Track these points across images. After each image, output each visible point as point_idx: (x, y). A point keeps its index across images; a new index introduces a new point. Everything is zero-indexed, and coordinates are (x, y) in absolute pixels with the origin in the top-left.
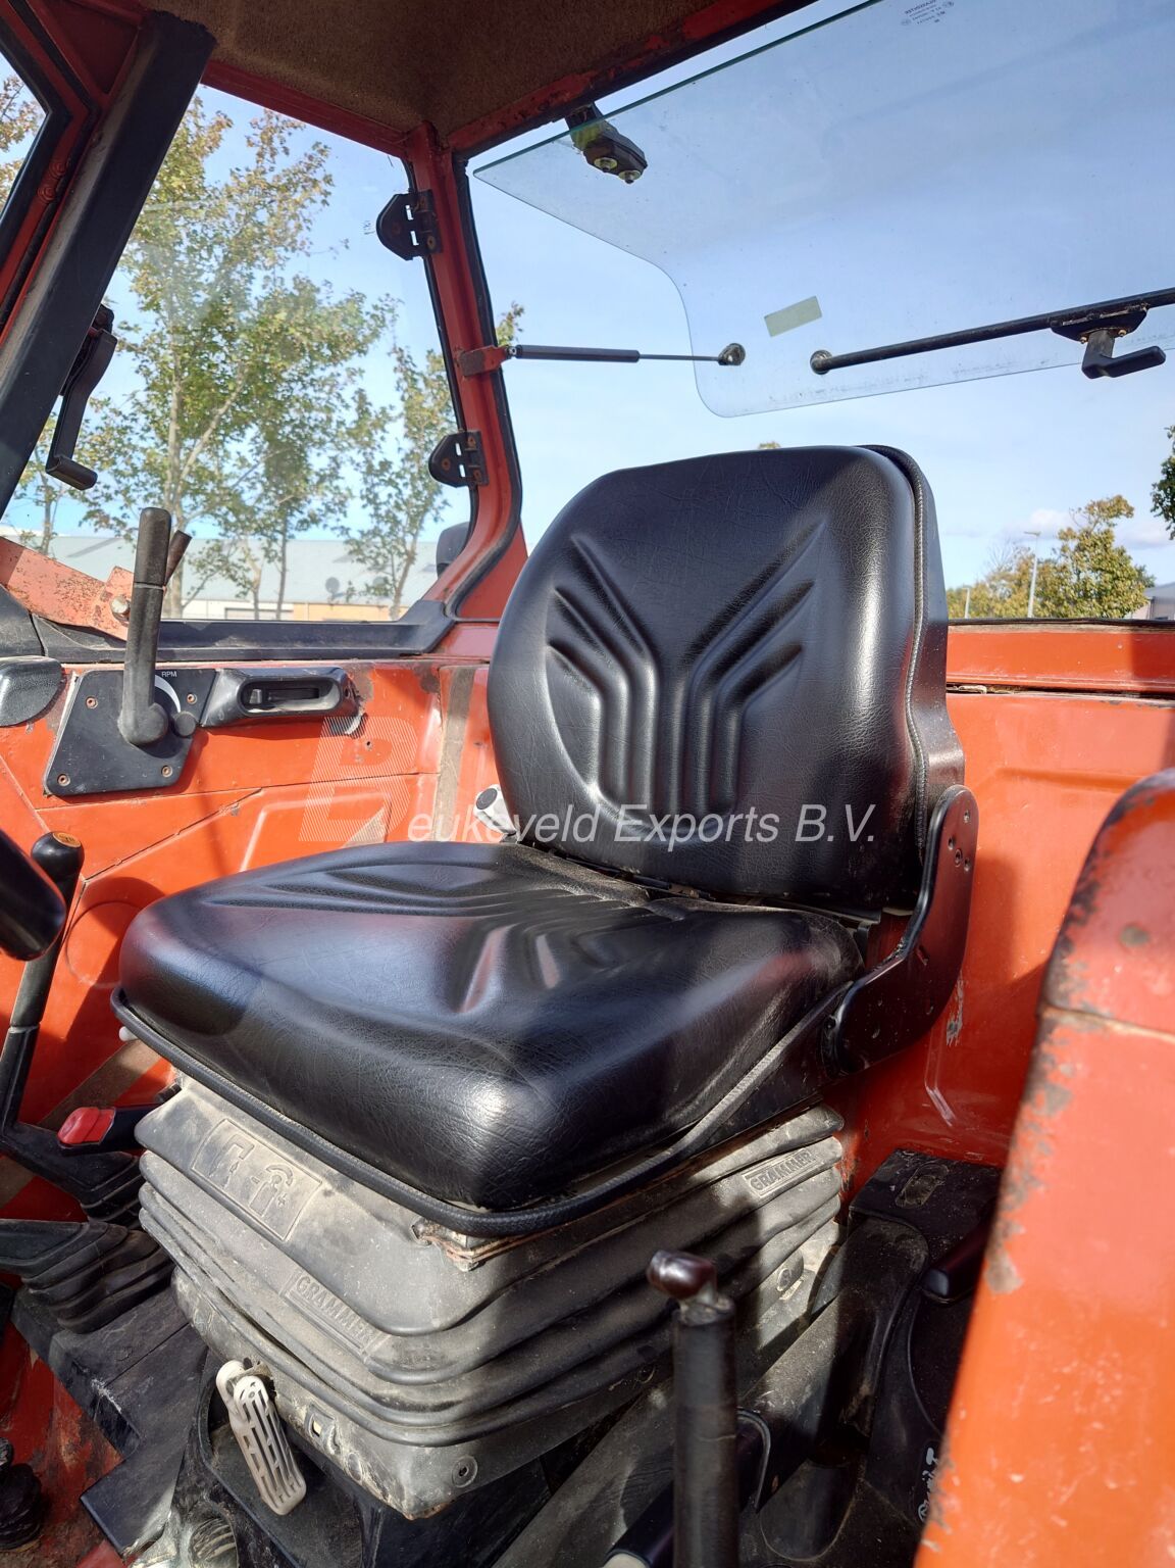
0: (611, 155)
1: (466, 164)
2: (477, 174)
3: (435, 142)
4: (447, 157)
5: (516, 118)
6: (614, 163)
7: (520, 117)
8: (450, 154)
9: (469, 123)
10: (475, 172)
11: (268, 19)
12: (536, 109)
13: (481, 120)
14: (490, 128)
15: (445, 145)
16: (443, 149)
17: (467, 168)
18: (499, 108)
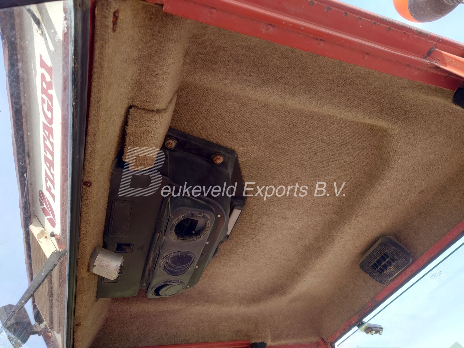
0: (372, 330)
1: (334, 345)
2: (339, 346)
3: (325, 342)
4: (329, 345)
5: (343, 331)
6: (374, 332)
7: (344, 330)
8: (330, 344)
9: (332, 335)
10: (338, 346)
11: (277, 333)
12: (347, 327)
13: (334, 334)
14: (337, 335)
15: (327, 342)
16: (327, 343)
17: (335, 346)
18: (337, 330)
